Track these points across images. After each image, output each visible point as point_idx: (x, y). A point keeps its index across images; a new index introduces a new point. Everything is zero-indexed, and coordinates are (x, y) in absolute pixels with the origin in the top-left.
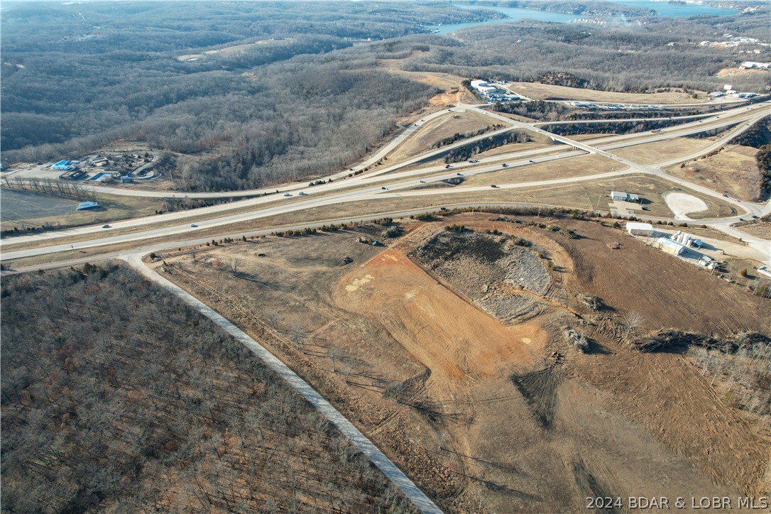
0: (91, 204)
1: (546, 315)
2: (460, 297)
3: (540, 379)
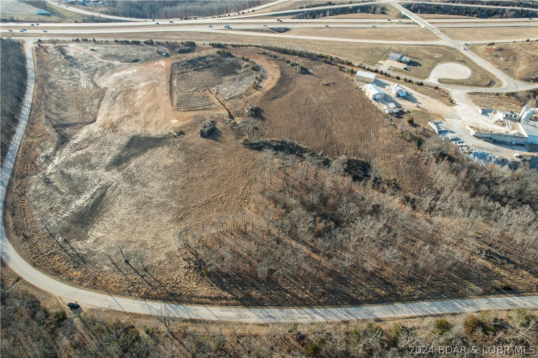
0: (44, 12)
1: (208, 111)
2: (171, 92)
3: (150, 141)
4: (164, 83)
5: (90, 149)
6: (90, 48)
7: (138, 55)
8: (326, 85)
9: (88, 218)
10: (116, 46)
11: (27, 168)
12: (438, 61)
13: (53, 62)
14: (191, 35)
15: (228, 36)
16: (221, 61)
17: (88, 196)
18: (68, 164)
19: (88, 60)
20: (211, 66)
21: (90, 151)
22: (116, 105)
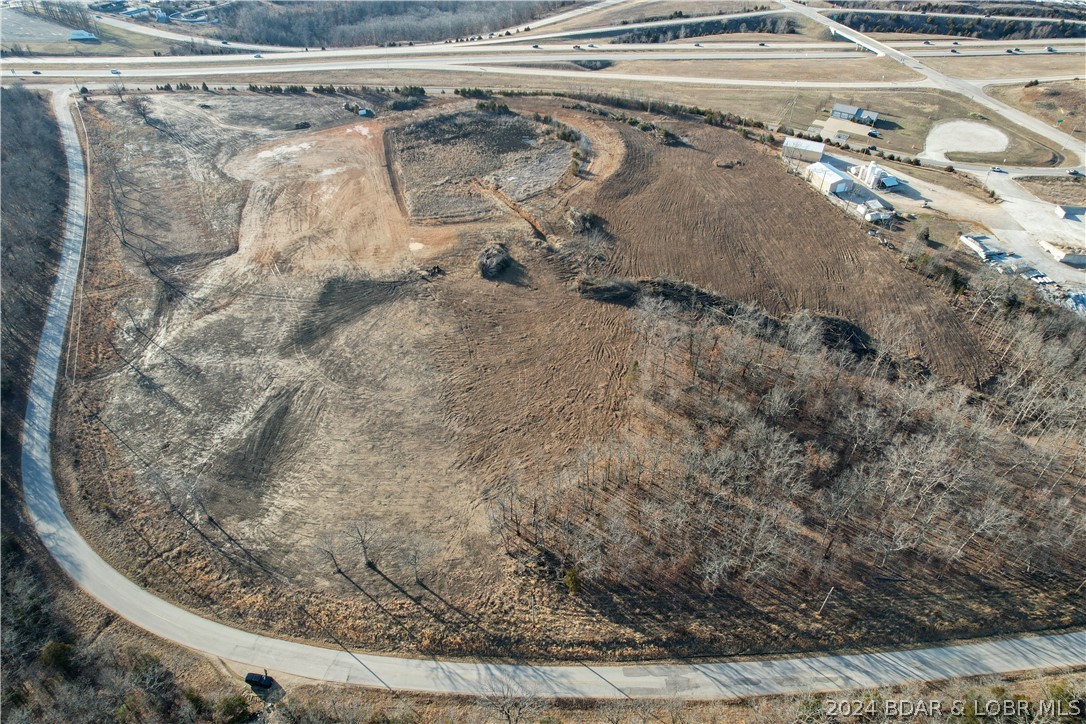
0: (86, 35)
1: (487, 224)
2: (394, 185)
3: (370, 290)
4: (376, 169)
5: (236, 310)
6: (198, 103)
7: (305, 115)
8: (726, 167)
9: (256, 466)
10: (253, 98)
11: (97, 357)
12: (933, 119)
13: (121, 132)
14: (409, 75)
15: (489, 77)
16: (489, 124)
17: (249, 415)
18: (190, 344)
19: (198, 127)
20: (469, 134)
21: (237, 315)
22: (277, 214)
